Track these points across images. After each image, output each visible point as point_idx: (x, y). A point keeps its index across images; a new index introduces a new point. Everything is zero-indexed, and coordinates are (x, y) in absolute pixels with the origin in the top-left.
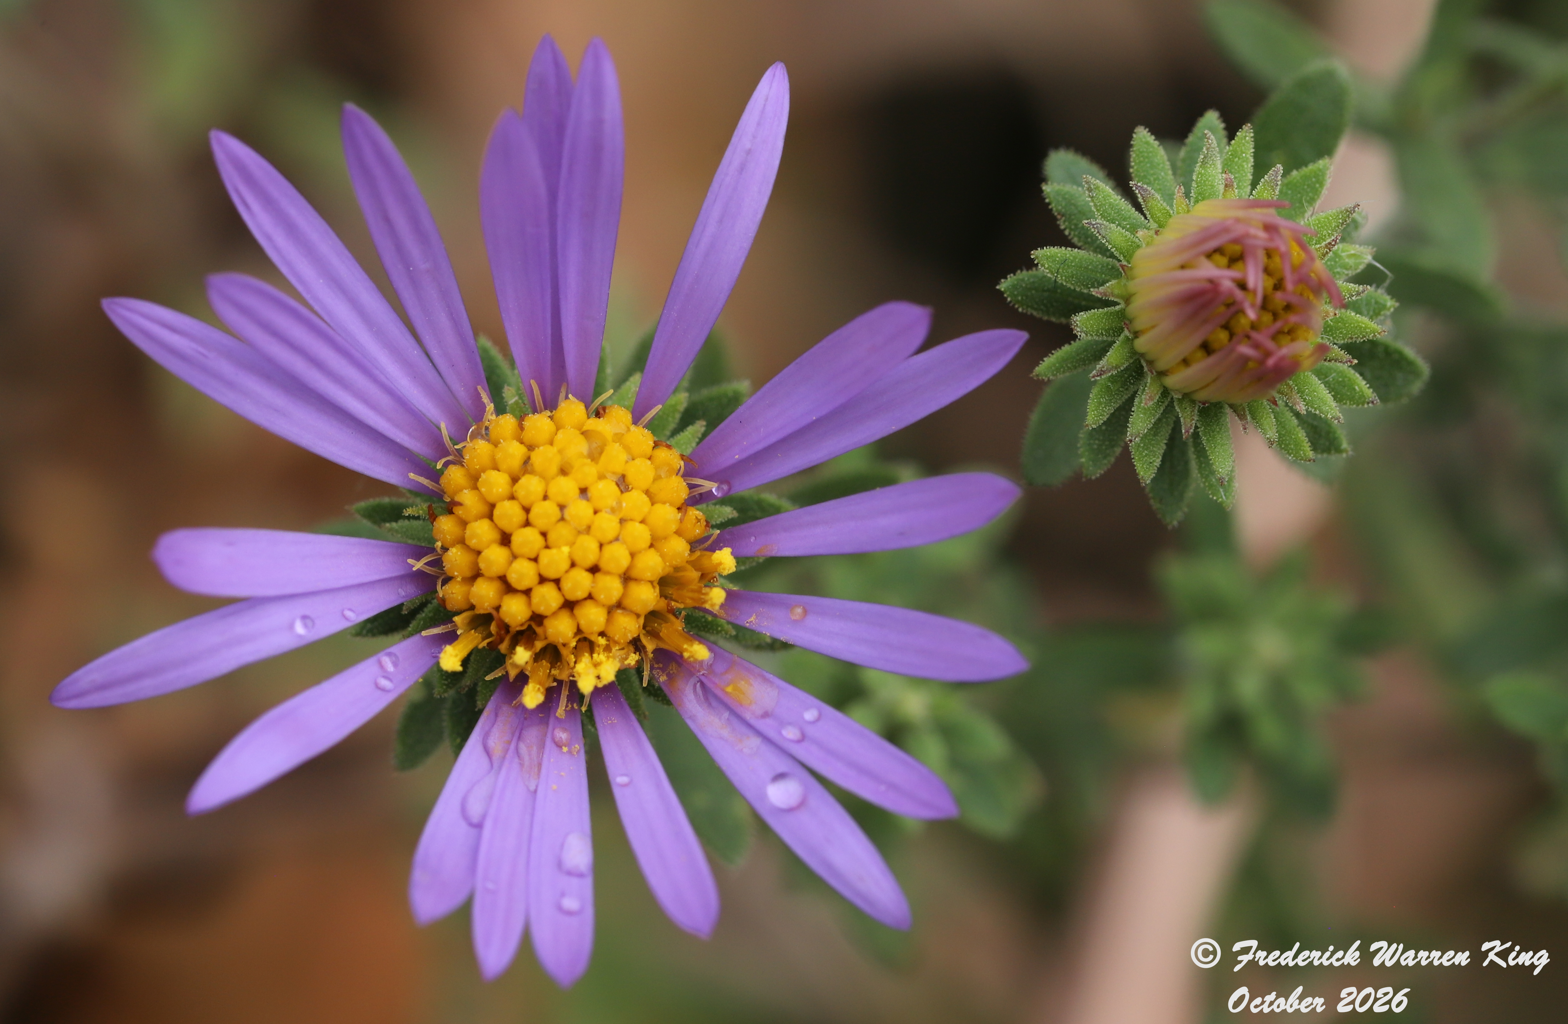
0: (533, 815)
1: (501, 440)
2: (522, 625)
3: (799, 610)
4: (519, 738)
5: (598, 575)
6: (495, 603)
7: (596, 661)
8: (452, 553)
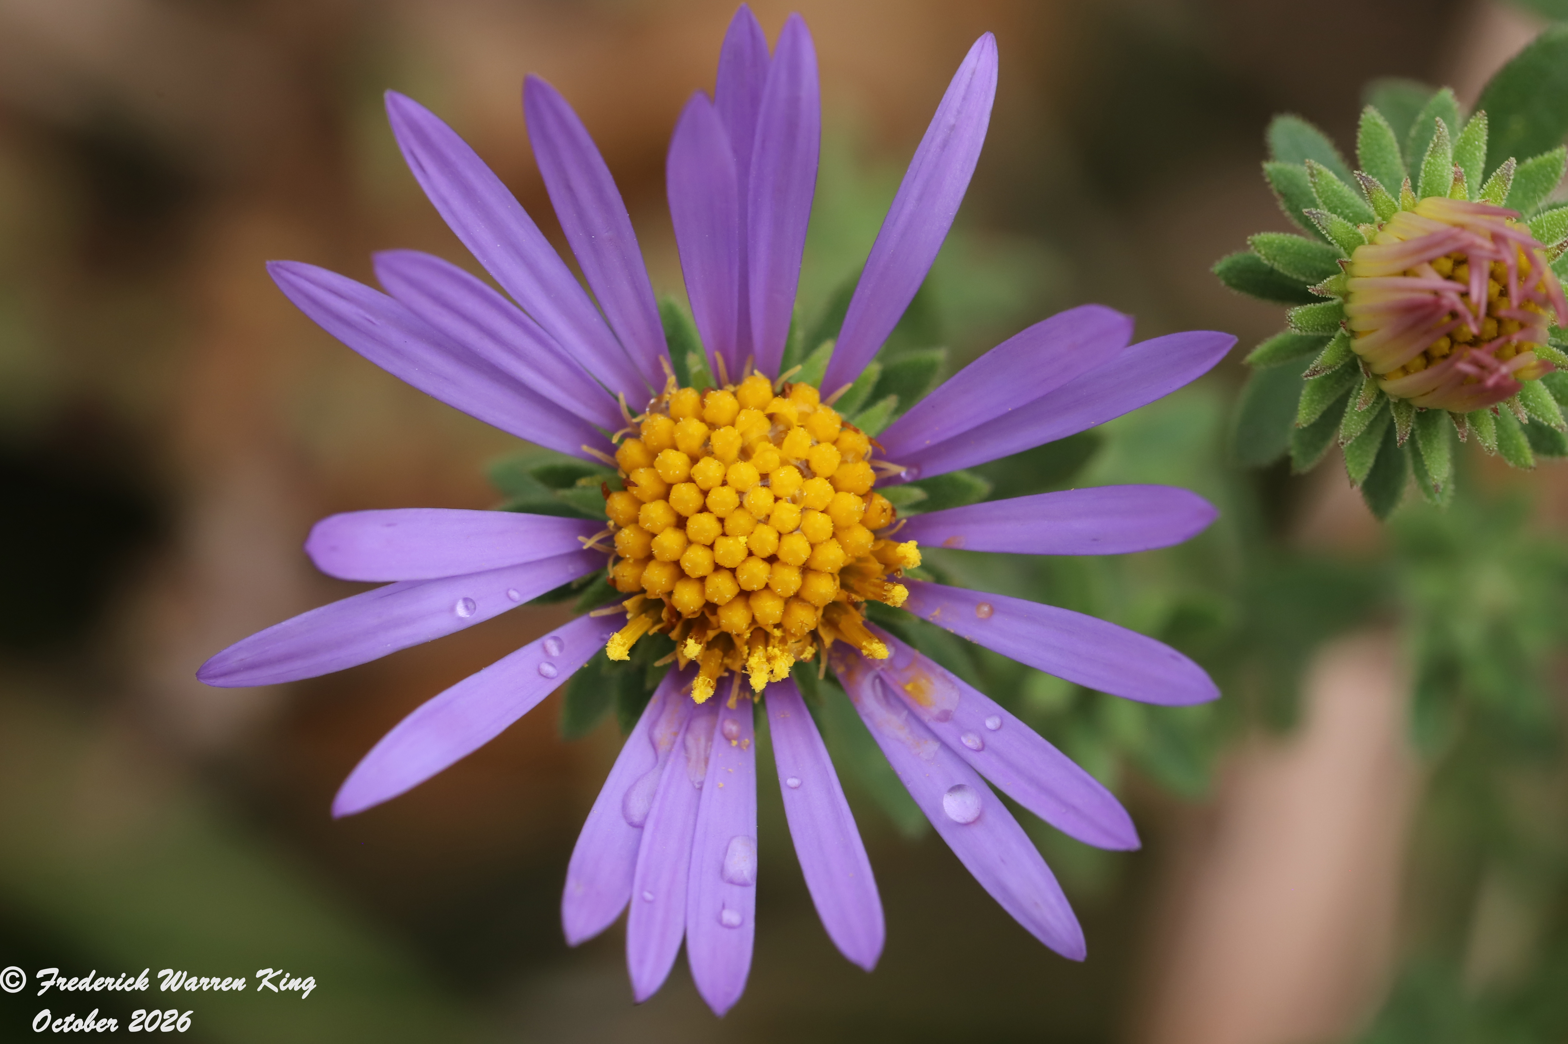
0: (697, 815)
1: (680, 418)
2: (694, 613)
3: (986, 609)
4: (687, 729)
5: (776, 566)
6: (668, 588)
7: (771, 655)
8: (625, 534)
